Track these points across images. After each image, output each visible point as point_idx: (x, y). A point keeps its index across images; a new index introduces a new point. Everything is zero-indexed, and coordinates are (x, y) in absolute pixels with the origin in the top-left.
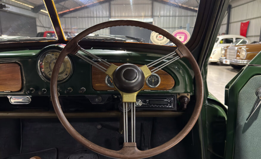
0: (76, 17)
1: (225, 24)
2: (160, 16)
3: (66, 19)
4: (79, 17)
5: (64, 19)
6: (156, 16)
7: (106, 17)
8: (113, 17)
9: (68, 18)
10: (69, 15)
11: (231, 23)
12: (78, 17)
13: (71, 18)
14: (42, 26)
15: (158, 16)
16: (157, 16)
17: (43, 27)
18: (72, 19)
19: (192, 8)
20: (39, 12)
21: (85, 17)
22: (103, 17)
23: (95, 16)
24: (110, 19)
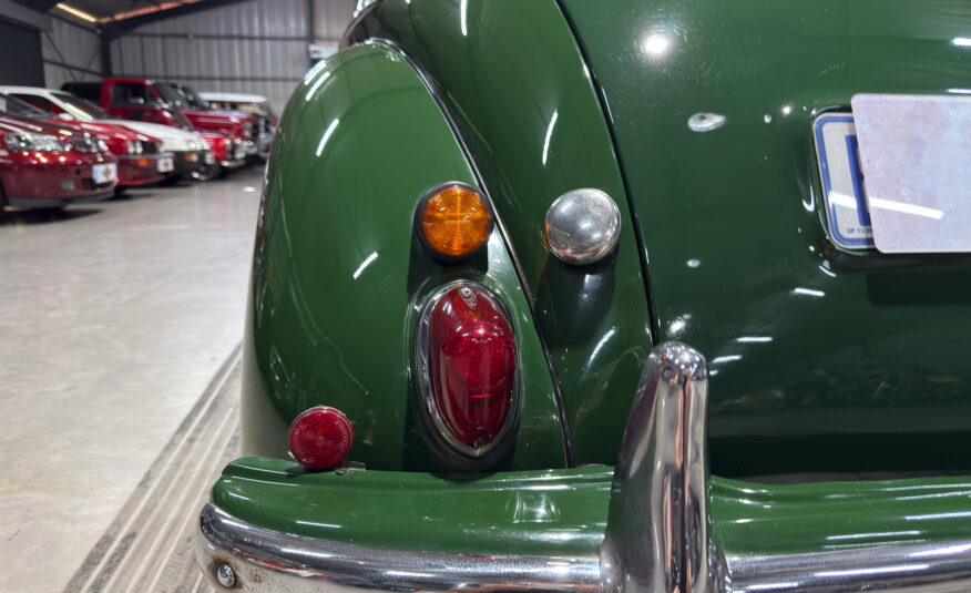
0: (185, 36)
3: (145, 40)
4: (197, 36)
5: (136, 40)
7: (298, 39)
8: (321, 39)
9: (154, 36)
10: (158, 27)
12: (191, 36)
13: (163, 36)
14: (59, 60)
17: (63, 65)
18: (170, 42)
21: (218, 37)
22: (287, 40)
23: (257, 35)
24: (313, 48)
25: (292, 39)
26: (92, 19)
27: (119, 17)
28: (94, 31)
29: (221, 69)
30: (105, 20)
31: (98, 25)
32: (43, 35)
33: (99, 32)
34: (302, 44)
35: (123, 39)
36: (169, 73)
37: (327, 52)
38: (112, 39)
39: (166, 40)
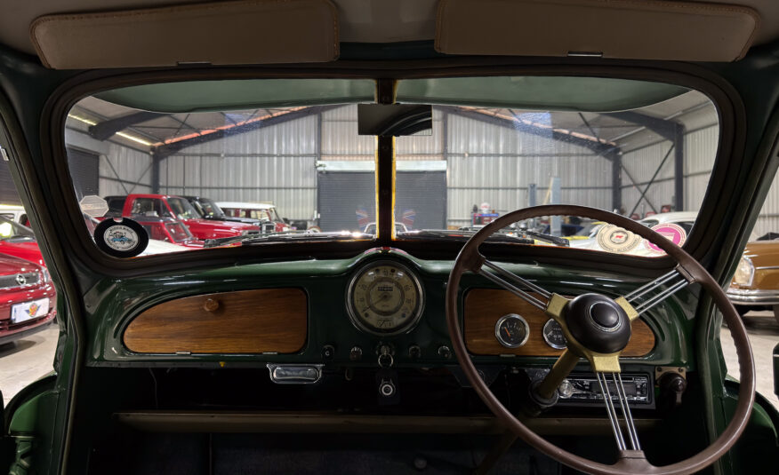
0: (218, 155)
1: (670, 179)
2: (467, 155)
3: (187, 158)
4: (228, 155)
5: (180, 159)
6: (456, 155)
7: (309, 155)
8: (328, 155)
9: (188, 155)
10: (197, 149)
12: (222, 155)
13: (201, 155)
14: (115, 177)
15: (464, 155)
16: (460, 155)
17: (118, 180)
18: (206, 160)
19: (566, 132)
20: (112, 138)
21: (244, 156)
22: (299, 156)
23: (275, 153)
24: (319, 162)
25: (303, 156)
26: (148, 144)
27: (168, 142)
28: (148, 153)
29: (244, 181)
30: (158, 144)
31: (153, 149)
32: (102, 158)
33: (151, 153)
34: (311, 160)
35: (170, 158)
36: (204, 185)
37: (331, 165)
38: (162, 158)
39: (203, 158)
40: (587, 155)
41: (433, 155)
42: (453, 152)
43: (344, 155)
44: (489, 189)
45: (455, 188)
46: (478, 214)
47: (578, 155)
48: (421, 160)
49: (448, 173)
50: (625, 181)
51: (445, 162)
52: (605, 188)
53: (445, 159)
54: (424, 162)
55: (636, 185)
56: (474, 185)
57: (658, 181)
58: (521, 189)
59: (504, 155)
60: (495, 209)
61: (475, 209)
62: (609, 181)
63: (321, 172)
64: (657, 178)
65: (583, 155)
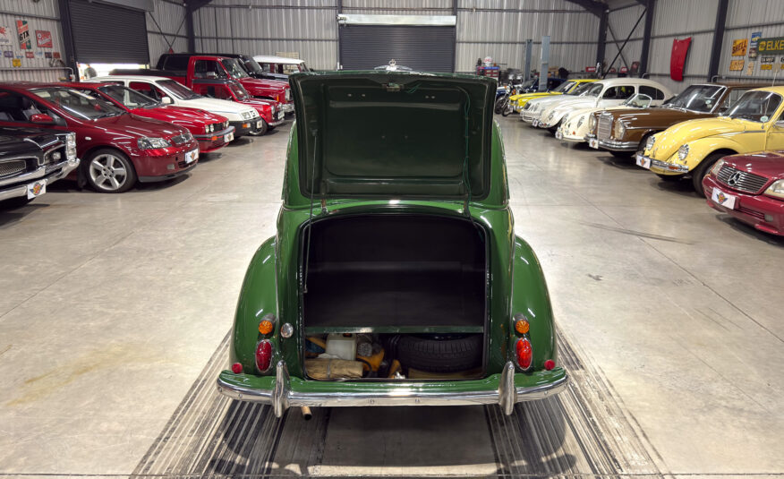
0: (247, 7)
1: (640, 39)
2: (474, 10)
3: (217, 9)
4: (254, 7)
5: (211, 10)
6: (465, 9)
7: (331, 8)
8: (347, 8)
11: (653, 38)
12: (250, 7)
13: (230, 7)
14: (158, 30)
15: (471, 10)
16: (468, 10)
17: (161, 33)
18: (236, 12)
21: (270, 7)
22: (321, 8)
23: (299, 5)
24: (340, 16)
25: (325, 8)
29: (272, 32)
31: (185, 1)
32: (148, 14)
34: (332, 12)
35: (202, 9)
36: (235, 36)
37: (351, 19)
38: (195, 10)
39: (233, 10)
40: (580, 12)
41: (445, 10)
42: (463, 7)
43: (363, 9)
44: (493, 43)
45: (463, 42)
46: (481, 68)
47: (571, 11)
48: (433, 15)
49: (457, 27)
50: (609, 38)
51: (455, 17)
52: (592, 43)
53: (455, 14)
54: (435, 17)
55: (616, 42)
56: (480, 40)
57: (632, 40)
58: (520, 43)
59: (507, 11)
60: (497, 62)
61: (480, 62)
62: (596, 38)
63: (342, 25)
64: (632, 37)
65: (576, 12)
